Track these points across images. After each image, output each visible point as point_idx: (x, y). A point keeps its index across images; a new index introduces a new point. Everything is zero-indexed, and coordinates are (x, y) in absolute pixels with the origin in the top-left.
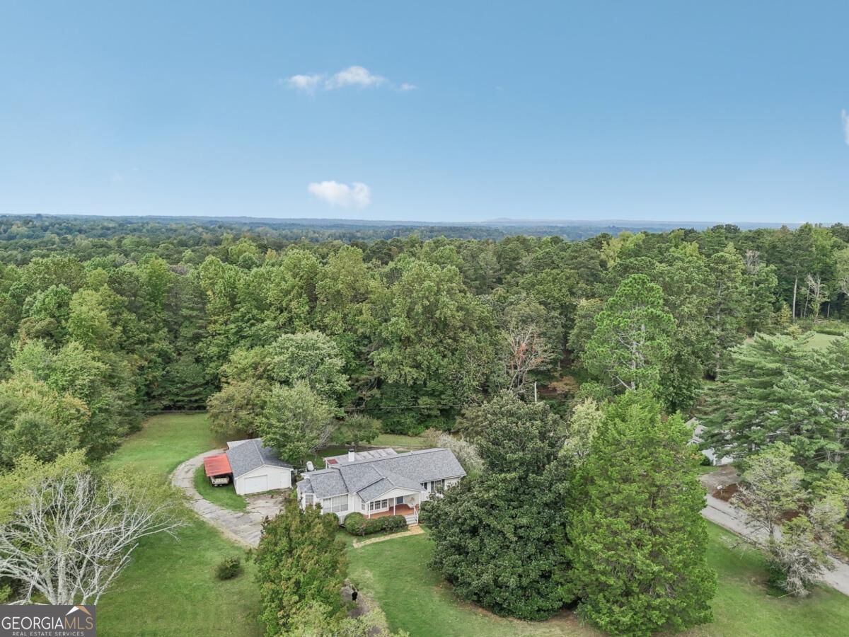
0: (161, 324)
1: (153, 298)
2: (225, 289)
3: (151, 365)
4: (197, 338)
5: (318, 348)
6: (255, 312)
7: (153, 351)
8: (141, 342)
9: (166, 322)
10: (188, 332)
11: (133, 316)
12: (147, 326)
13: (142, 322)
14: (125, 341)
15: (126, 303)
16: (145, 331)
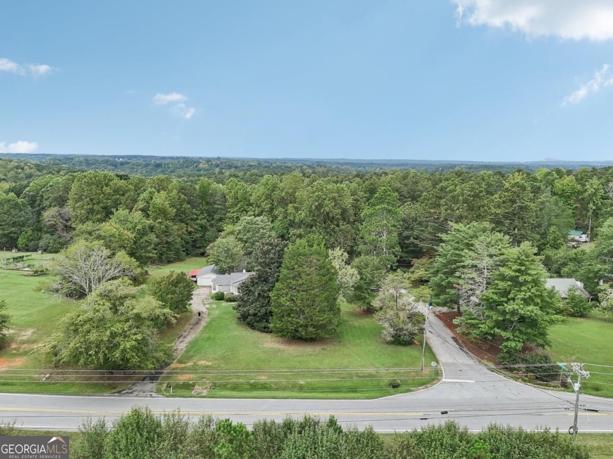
0: (205, 212)
1: (202, 198)
2: (235, 195)
3: (196, 231)
4: (221, 220)
5: (258, 224)
6: (245, 207)
7: (197, 224)
8: (192, 220)
9: (208, 211)
10: (216, 217)
11: (189, 206)
12: (197, 212)
13: (194, 210)
14: (184, 218)
15: (187, 200)
16: (196, 214)
